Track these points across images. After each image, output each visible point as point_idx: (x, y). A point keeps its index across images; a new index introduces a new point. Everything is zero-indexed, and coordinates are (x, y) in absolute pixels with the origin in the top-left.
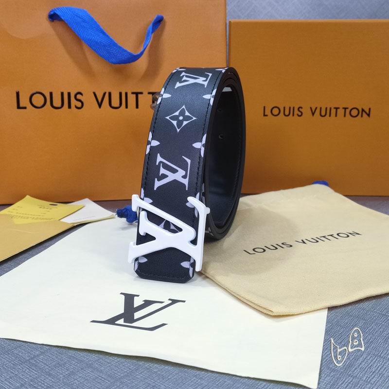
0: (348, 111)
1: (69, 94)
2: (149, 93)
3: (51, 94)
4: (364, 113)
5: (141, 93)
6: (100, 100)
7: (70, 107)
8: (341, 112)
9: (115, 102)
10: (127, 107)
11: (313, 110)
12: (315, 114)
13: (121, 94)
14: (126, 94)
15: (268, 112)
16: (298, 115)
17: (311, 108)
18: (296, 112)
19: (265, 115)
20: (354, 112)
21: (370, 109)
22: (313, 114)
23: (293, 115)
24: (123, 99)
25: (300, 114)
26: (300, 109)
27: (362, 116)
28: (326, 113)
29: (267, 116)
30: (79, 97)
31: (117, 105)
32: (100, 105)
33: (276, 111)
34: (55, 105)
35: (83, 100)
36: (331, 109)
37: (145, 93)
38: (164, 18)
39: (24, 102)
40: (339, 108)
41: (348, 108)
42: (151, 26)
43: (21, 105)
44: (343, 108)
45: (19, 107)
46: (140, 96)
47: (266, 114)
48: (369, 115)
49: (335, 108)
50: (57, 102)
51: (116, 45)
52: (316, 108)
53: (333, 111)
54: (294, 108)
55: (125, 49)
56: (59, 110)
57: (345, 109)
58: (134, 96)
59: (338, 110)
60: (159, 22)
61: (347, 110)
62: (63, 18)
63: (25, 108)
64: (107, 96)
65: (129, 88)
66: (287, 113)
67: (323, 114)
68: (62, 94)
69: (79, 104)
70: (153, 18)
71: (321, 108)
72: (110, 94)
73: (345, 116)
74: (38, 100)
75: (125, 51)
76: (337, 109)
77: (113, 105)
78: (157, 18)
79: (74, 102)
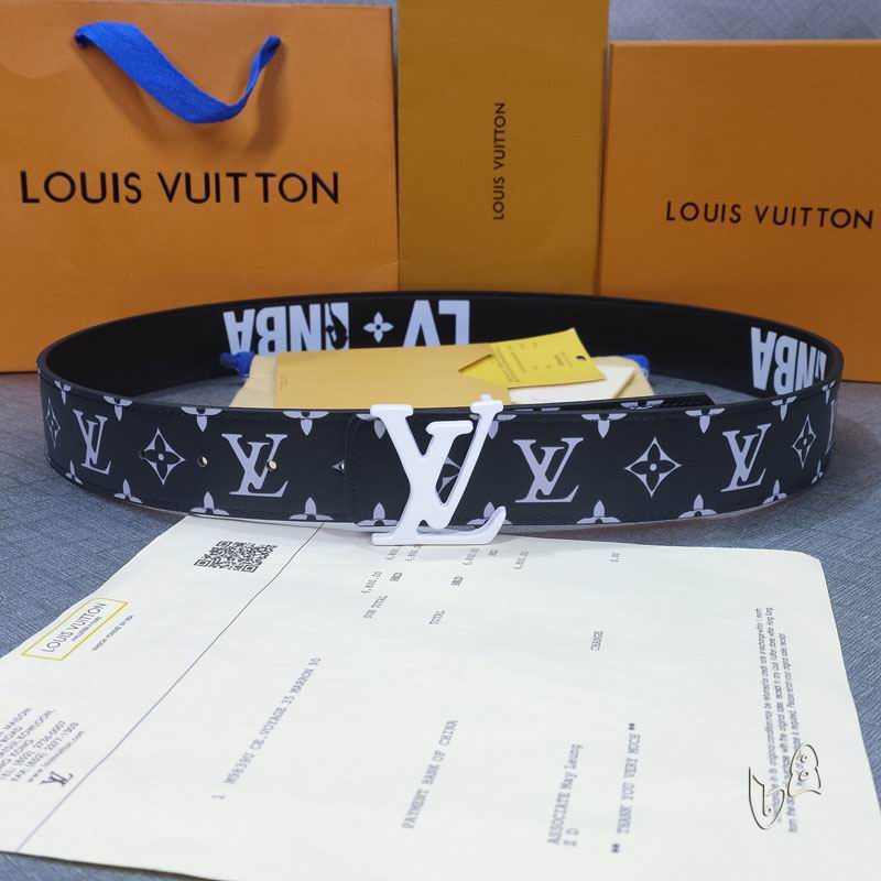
0: (828, 215)
1: (115, 176)
2: (258, 175)
3: (83, 176)
4: (859, 220)
5: (244, 175)
6: (170, 188)
7: (116, 199)
8: (814, 216)
9: (198, 190)
10: (218, 200)
11: (761, 212)
12: (764, 220)
13: (207, 176)
14: (217, 176)
15: (675, 212)
16: (731, 219)
17: (757, 208)
18: (729, 214)
19: (669, 218)
20: (841, 218)
21: (871, 213)
22: (761, 219)
23: (723, 220)
24: (212, 187)
25: (735, 218)
26: (736, 209)
27: (855, 226)
28: (785, 217)
29: (673, 219)
30: (132, 181)
31: (202, 195)
32: (170, 197)
33: (690, 212)
34: (89, 196)
35: (139, 188)
36: (794, 209)
37: (251, 174)
38: (283, 40)
39: (35, 189)
40: (810, 209)
41: (828, 210)
42: (258, 56)
43: (30, 196)
44: (819, 209)
45: (26, 199)
46: (240, 179)
47: (671, 216)
48: (869, 224)
49: (802, 209)
50: (94, 190)
51: (194, 90)
52: (767, 208)
53: (800, 215)
54: (724, 206)
55: (212, 96)
56: (98, 205)
57: (823, 211)
58: (232, 179)
59: (809, 212)
60: (272, 49)
61: (826, 213)
62: (98, 45)
63: (37, 201)
64: (183, 179)
65: (223, 165)
66: (711, 216)
67: (780, 219)
68: (103, 176)
69: (133, 195)
70: (262, 41)
71: (776, 208)
72: (188, 176)
73: (822, 224)
74: (60, 187)
75: (212, 100)
76: (806, 210)
77: (194, 196)
78: (269, 41)
79: (123, 191)
